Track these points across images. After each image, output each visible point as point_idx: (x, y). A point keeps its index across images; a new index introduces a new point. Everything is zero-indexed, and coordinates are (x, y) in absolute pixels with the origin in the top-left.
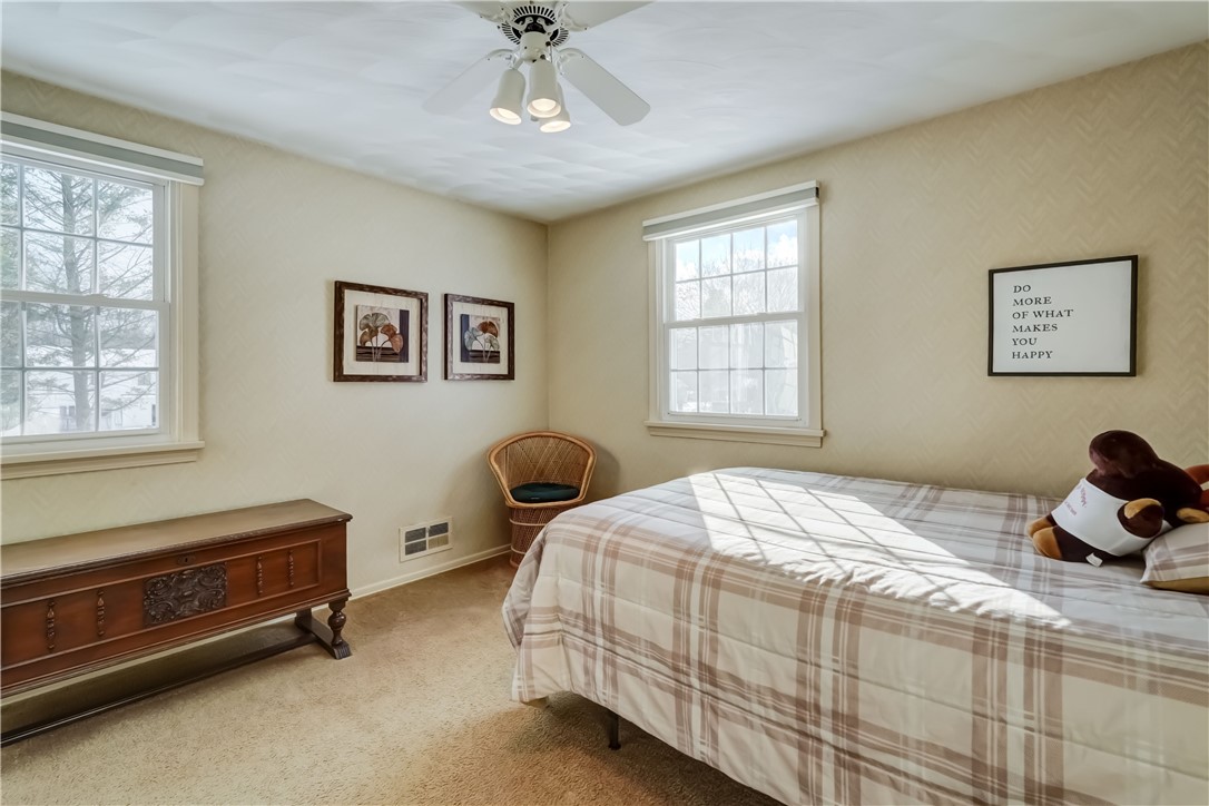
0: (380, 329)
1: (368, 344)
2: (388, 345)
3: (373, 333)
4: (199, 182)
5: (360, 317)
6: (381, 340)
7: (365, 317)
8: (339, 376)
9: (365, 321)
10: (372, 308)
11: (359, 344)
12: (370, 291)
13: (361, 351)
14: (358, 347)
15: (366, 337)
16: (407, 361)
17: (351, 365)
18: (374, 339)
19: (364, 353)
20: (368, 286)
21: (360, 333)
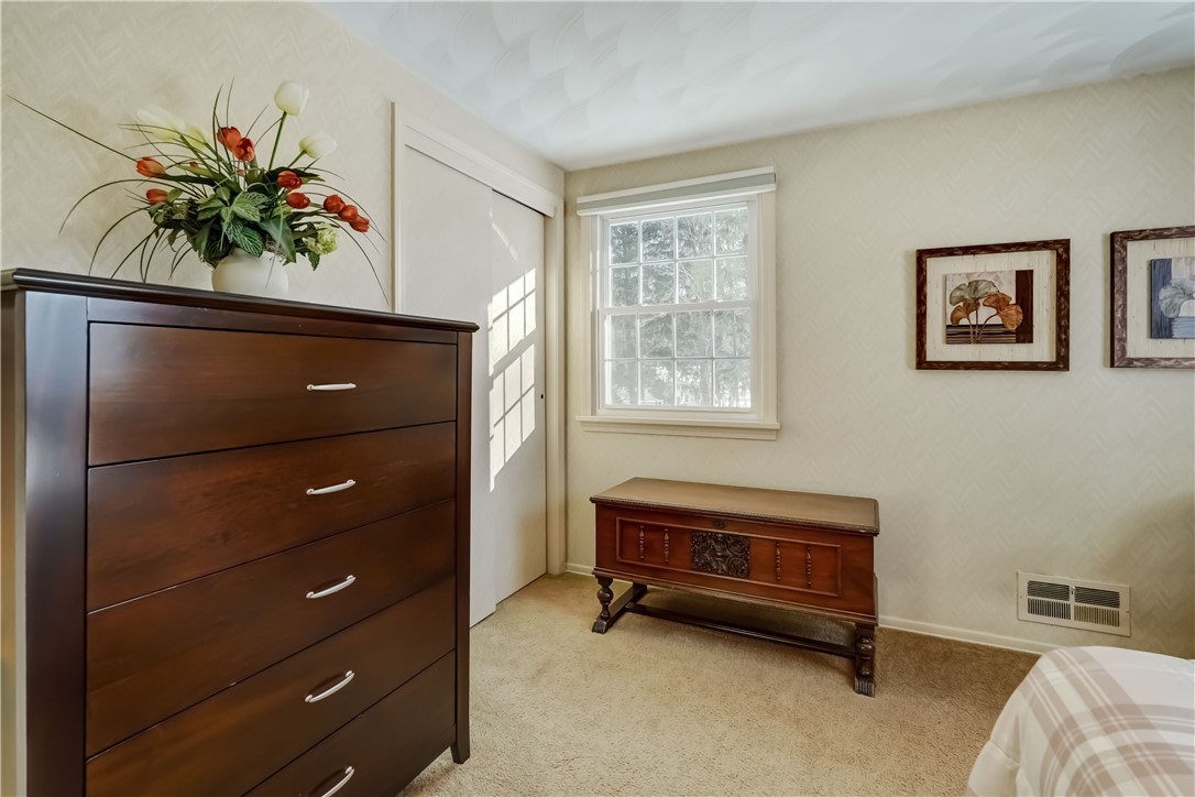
0: (981, 301)
1: (964, 322)
2: (997, 320)
3: (972, 306)
4: (772, 187)
5: (951, 288)
6: (985, 315)
7: (958, 288)
8: (922, 363)
9: (958, 294)
10: (968, 275)
11: (949, 323)
12: (964, 254)
13: (952, 330)
14: (948, 327)
15: (959, 314)
16: (1031, 341)
17: (938, 349)
18: (973, 315)
19: (956, 333)
20: (961, 248)
21: (951, 309)
